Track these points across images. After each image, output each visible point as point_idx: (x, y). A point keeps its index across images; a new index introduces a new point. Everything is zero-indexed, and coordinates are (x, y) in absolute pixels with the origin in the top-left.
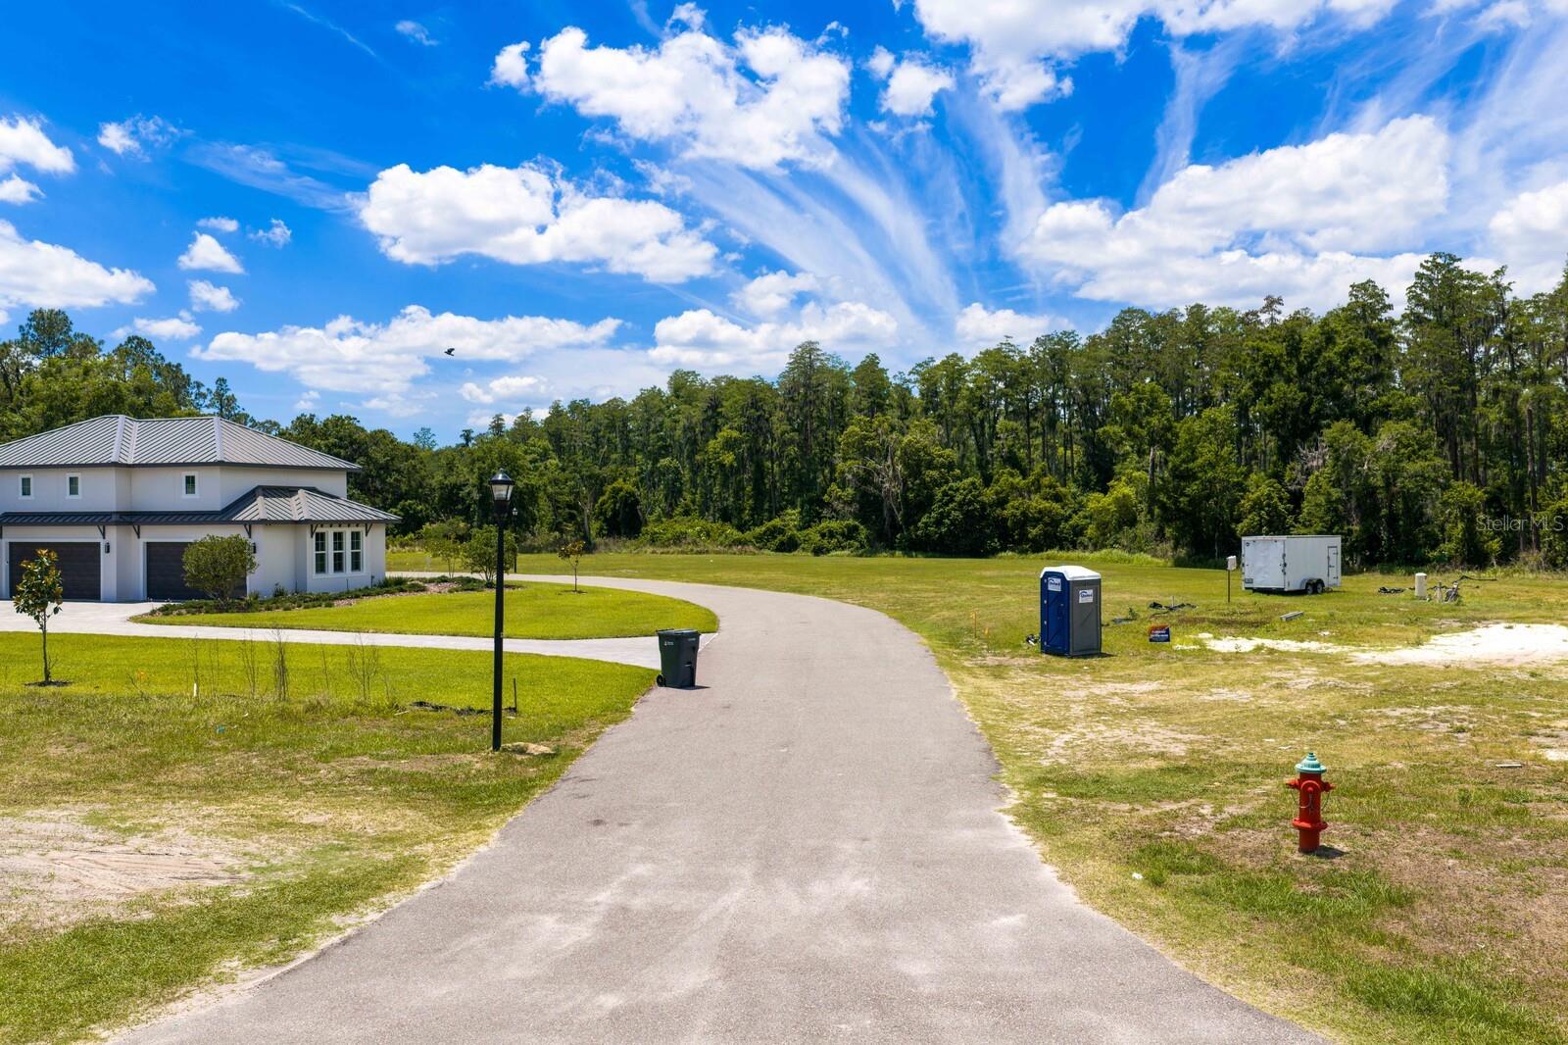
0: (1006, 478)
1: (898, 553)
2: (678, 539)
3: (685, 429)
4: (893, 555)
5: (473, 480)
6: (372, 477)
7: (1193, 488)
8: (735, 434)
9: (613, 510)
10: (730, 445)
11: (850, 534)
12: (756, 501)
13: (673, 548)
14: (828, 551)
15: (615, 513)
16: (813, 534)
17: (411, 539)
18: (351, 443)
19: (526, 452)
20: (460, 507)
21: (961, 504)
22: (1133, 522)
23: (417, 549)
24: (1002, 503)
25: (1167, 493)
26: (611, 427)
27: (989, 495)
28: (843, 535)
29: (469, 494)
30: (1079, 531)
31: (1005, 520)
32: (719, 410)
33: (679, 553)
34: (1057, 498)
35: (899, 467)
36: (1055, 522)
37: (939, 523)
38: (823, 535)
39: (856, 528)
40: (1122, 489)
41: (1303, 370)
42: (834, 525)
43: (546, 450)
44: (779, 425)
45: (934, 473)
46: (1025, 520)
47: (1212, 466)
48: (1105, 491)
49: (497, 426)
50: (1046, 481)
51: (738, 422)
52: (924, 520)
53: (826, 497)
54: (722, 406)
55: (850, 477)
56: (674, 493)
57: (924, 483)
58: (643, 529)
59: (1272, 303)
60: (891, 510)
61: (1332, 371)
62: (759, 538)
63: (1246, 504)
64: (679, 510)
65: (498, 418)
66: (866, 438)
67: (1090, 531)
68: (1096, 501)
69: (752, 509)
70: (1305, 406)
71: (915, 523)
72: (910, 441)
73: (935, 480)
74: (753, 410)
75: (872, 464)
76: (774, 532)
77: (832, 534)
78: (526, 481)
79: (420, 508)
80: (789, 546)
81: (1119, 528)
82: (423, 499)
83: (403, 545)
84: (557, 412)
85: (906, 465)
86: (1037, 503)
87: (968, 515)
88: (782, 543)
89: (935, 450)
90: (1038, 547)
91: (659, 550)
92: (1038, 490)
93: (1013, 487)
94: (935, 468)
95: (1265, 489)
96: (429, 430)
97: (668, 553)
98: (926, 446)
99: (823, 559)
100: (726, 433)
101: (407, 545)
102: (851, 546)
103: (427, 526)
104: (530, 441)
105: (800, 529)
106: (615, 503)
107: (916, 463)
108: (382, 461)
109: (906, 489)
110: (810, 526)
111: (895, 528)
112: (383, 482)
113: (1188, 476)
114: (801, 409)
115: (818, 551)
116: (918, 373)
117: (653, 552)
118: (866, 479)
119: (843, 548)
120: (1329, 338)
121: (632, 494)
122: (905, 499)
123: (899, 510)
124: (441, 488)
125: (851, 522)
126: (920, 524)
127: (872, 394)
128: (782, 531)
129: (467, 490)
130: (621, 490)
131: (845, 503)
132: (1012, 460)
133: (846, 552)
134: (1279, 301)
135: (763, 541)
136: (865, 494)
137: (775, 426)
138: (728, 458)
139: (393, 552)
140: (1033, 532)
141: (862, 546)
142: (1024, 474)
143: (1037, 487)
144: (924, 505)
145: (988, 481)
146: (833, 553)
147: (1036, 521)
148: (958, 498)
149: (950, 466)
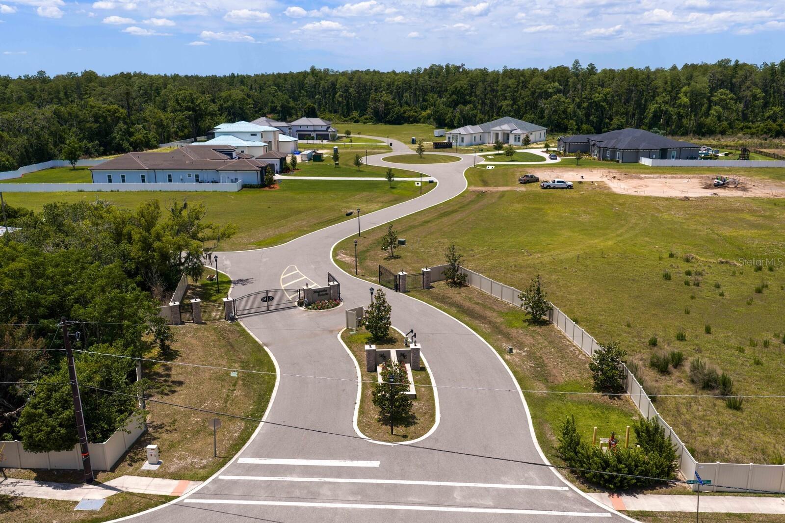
0: (406, 108)
4: (382, 124)
7: (439, 114)
10: (341, 96)
11: (371, 119)
12: (347, 110)
14: (367, 123)
16: (362, 118)
21: (396, 113)
22: (430, 118)
24: (405, 113)
25: (435, 114)
27: (402, 111)
30: (420, 119)
31: (405, 117)
34: (416, 112)
35: (383, 105)
36: (415, 117)
37: (392, 117)
38: (365, 119)
39: (372, 117)
40: (429, 111)
41: (458, 93)
42: (368, 117)
45: (390, 106)
46: (409, 117)
47: (442, 109)
48: (425, 111)
50: (414, 108)
52: (388, 117)
53: (366, 110)
55: (372, 106)
57: (388, 108)
59: (463, 64)
60: (381, 114)
61: (462, 93)
63: (447, 117)
66: (375, 98)
67: (422, 120)
68: (424, 113)
69: (347, 112)
71: (386, 117)
72: (385, 99)
73: (391, 108)
75: (377, 104)
76: (353, 118)
77: (367, 119)
81: (427, 120)
86: (412, 113)
87: (398, 116)
88: (356, 121)
89: (391, 101)
90: (412, 122)
92: (412, 110)
93: (407, 110)
98: (389, 100)
99: (366, 125)
102: (372, 121)
105: (359, 117)
107: (387, 104)
109: (384, 110)
111: (382, 118)
113: (438, 112)
115: (364, 123)
118: (376, 107)
122: (384, 112)
123: (383, 114)
128: (355, 118)
131: (371, 112)
132: (407, 103)
133: (371, 123)
135: (351, 120)
136: (375, 110)
138: (340, 99)
140: (411, 119)
141: (374, 122)
142: (409, 106)
144: (388, 114)
145: (401, 107)
147: (411, 117)
149: (394, 104)
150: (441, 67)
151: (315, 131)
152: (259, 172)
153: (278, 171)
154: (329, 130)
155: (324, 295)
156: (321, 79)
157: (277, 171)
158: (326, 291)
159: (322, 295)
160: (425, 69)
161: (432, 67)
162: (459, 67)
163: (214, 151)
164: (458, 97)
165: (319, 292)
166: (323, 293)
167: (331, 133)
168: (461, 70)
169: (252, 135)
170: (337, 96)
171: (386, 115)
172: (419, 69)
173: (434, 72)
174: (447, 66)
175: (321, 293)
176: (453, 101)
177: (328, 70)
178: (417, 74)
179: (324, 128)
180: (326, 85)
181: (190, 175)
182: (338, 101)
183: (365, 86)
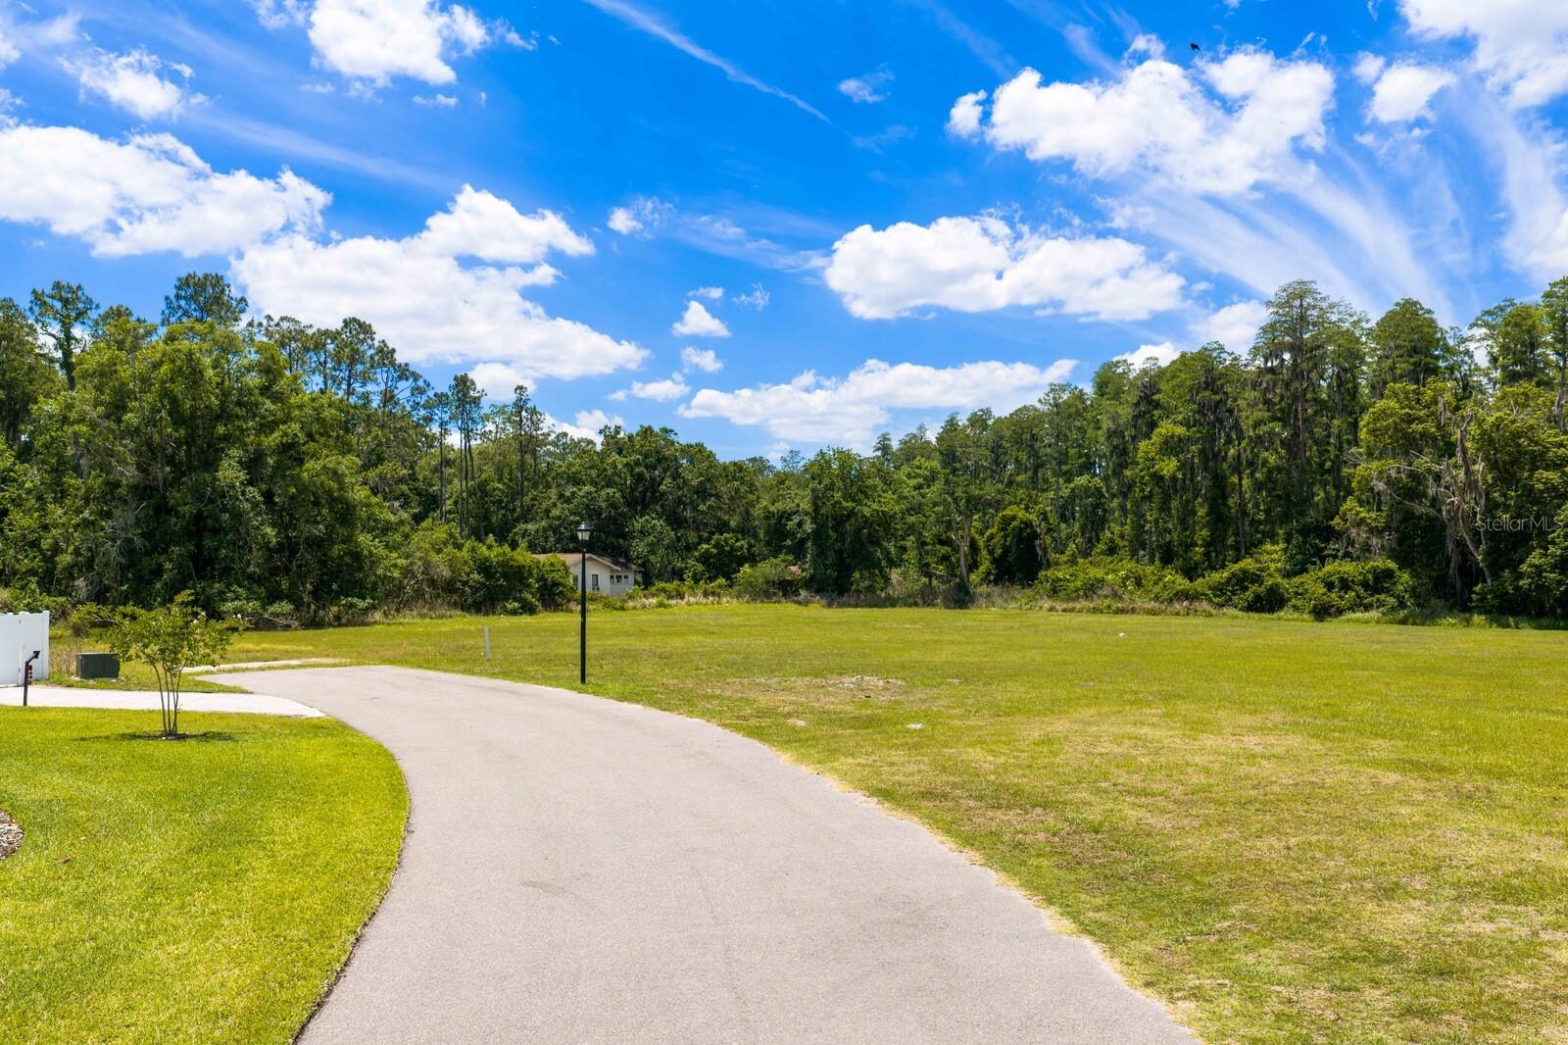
1: (1477, 618)
2: (1091, 589)
3: (1110, 434)
4: (1468, 623)
5: (806, 506)
6: (685, 504)
8: (1180, 430)
9: (1003, 547)
10: (1171, 447)
11: (1379, 583)
12: (1213, 531)
13: (1083, 603)
14: (1340, 612)
15: (1006, 550)
16: (1312, 582)
17: (720, 586)
18: (659, 461)
19: (909, 476)
20: (789, 542)
23: (724, 600)
26: (1018, 442)
28: (1365, 585)
29: (800, 524)
32: (1156, 397)
33: (1088, 611)
35: (1479, 467)
38: (1330, 586)
39: (1388, 574)
42: (1348, 568)
43: (933, 472)
44: (1249, 412)
49: (884, 447)
51: (1185, 412)
52: (1535, 558)
53: (1337, 520)
54: (1159, 391)
55: (1381, 486)
56: (1095, 523)
58: (1042, 574)
60: (1460, 544)
62: (1219, 589)
64: (1101, 547)
65: (885, 438)
66: (1410, 419)
69: (1207, 544)
71: (1514, 566)
72: (1500, 419)
73: (1554, 488)
74: (1207, 393)
75: (1424, 462)
76: (1243, 580)
77: (1345, 585)
78: (875, 506)
79: (739, 544)
80: (1270, 602)
82: (743, 530)
83: (706, 594)
84: (951, 425)
85: (1493, 465)
88: (1258, 597)
91: (1060, 606)
96: (798, 452)
97: (1072, 610)
98: (1531, 428)
99: (1331, 628)
100: (1166, 428)
101: (713, 594)
102: (1381, 604)
103: (746, 568)
104: (916, 462)
105: (1288, 575)
106: (1005, 537)
108: (695, 482)
109: (1491, 508)
110: (1303, 571)
112: (695, 509)
114: (1287, 385)
115: (1322, 612)
116: (1486, 325)
117: (1051, 609)
118: (1411, 489)
119: (1367, 608)
121: (1028, 524)
123: (1478, 543)
124: (767, 518)
126: (1524, 568)
127: (1414, 351)
128: (1256, 579)
129: (796, 519)
130: (1014, 518)
131: (1371, 531)
133: (1374, 614)
135: (1224, 595)
136: (1409, 516)
137: (1244, 414)
138: (1169, 467)
139: (689, 604)
141: (1402, 605)
146: (1351, 615)
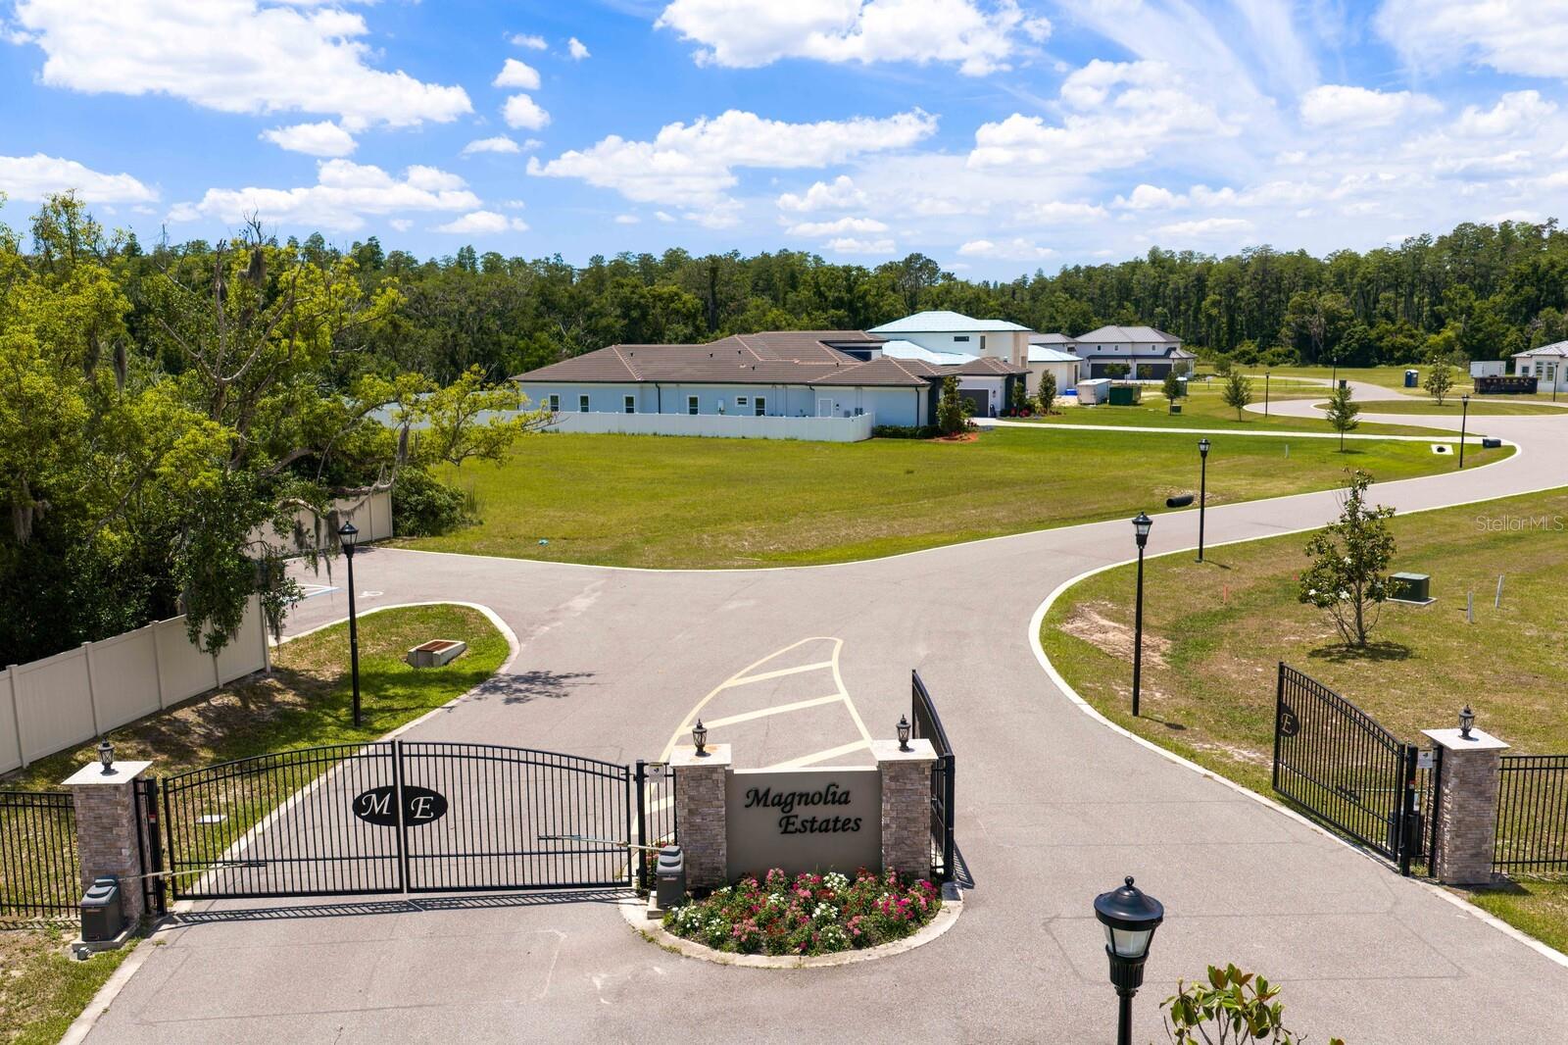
0: (1384, 326)
7: (1480, 336)
21: (1358, 340)
22: (1452, 350)
24: (1380, 338)
25: (1467, 337)
27: (1373, 334)
30: (1423, 354)
31: (1381, 348)
34: (1412, 336)
36: (1410, 350)
37: (1344, 350)
40: (1448, 333)
41: (1539, 280)
45: (1342, 323)
46: (1394, 348)
47: (1490, 325)
48: (1438, 333)
50: (1406, 327)
57: (1336, 328)
59: (1551, 222)
61: (1554, 280)
63: (1505, 343)
67: (1429, 354)
68: (1433, 339)
70: (1538, 298)
81: (1444, 353)
86: (1400, 339)
87: (1361, 345)
89: (1343, 310)
90: (1399, 362)
92: (1401, 332)
93: (1387, 331)
94: (1344, 320)
95: (1514, 336)
107: (1332, 317)
111: (1318, 352)
113: (1479, 330)
120: (1553, 265)
122: (1325, 335)
125: (1291, 348)
132: (1388, 316)
134: (1556, 221)
140: (1397, 355)
142: (1394, 323)
143: (1400, 330)
144: (1337, 339)
145: (1372, 325)
147: (1399, 349)
148: (1357, 336)
149: (1352, 319)
150: (1488, 231)
151: (1135, 357)
152: (924, 394)
153: (998, 410)
154: (1173, 355)
155: (827, 827)
156: (1171, 271)
157: (993, 409)
158: (844, 799)
159: (810, 826)
160: (1442, 239)
161: (1461, 232)
162: (1539, 229)
163: (822, 346)
164: (1541, 290)
165: (785, 802)
166: (823, 812)
167: (1176, 362)
168: (1546, 235)
169: (957, 339)
170: (1205, 304)
171: (1331, 341)
172: (1425, 238)
173: (1467, 242)
174: (1505, 226)
175: (803, 812)
176: (1527, 300)
177: (1191, 254)
178: (1417, 253)
179: (1161, 350)
180: (1182, 283)
181: (742, 401)
182: (1209, 316)
183: (1279, 280)
